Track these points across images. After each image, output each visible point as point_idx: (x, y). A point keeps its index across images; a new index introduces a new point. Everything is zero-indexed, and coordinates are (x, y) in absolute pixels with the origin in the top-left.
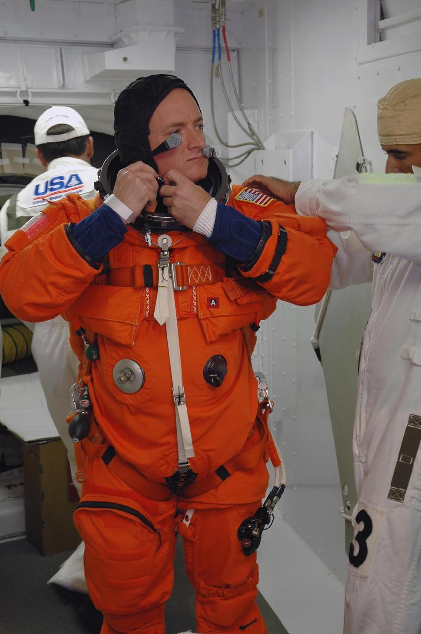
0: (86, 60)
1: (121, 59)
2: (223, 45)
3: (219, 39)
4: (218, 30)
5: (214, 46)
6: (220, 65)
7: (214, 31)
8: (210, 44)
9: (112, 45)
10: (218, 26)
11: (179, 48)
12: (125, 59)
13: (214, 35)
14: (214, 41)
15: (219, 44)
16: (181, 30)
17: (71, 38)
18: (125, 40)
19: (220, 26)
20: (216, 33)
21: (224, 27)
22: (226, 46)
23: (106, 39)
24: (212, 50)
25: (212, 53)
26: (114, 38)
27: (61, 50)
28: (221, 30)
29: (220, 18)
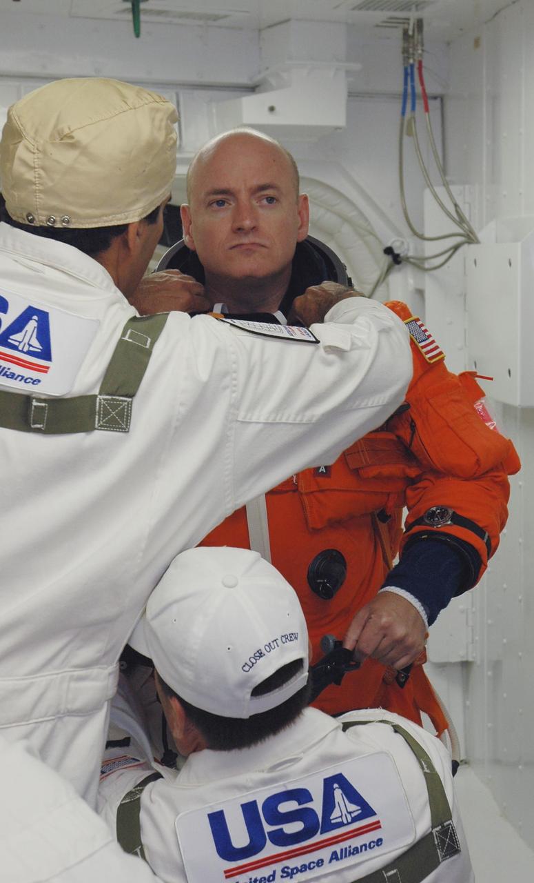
0: (214, 111)
1: (266, 109)
2: (418, 89)
3: (413, 80)
4: (412, 66)
5: (406, 90)
6: (414, 118)
7: (406, 70)
8: (400, 88)
9: (252, 89)
10: (411, 61)
11: (351, 94)
12: (272, 109)
13: (406, 74)
14: (406, 83)
15: (413, 88)
16: (357, 66)
17: (193, 78)
18: (273, 81)
19: (414, 60)
20: (409, 71)
21: (420, 63)
22: (424, 90)
23: (244, 80)
24: (402, 97)
25: (401, 101)
26: (257, 79)
27: (177, 95)
28: (416, 66)
29: (414, 49)
